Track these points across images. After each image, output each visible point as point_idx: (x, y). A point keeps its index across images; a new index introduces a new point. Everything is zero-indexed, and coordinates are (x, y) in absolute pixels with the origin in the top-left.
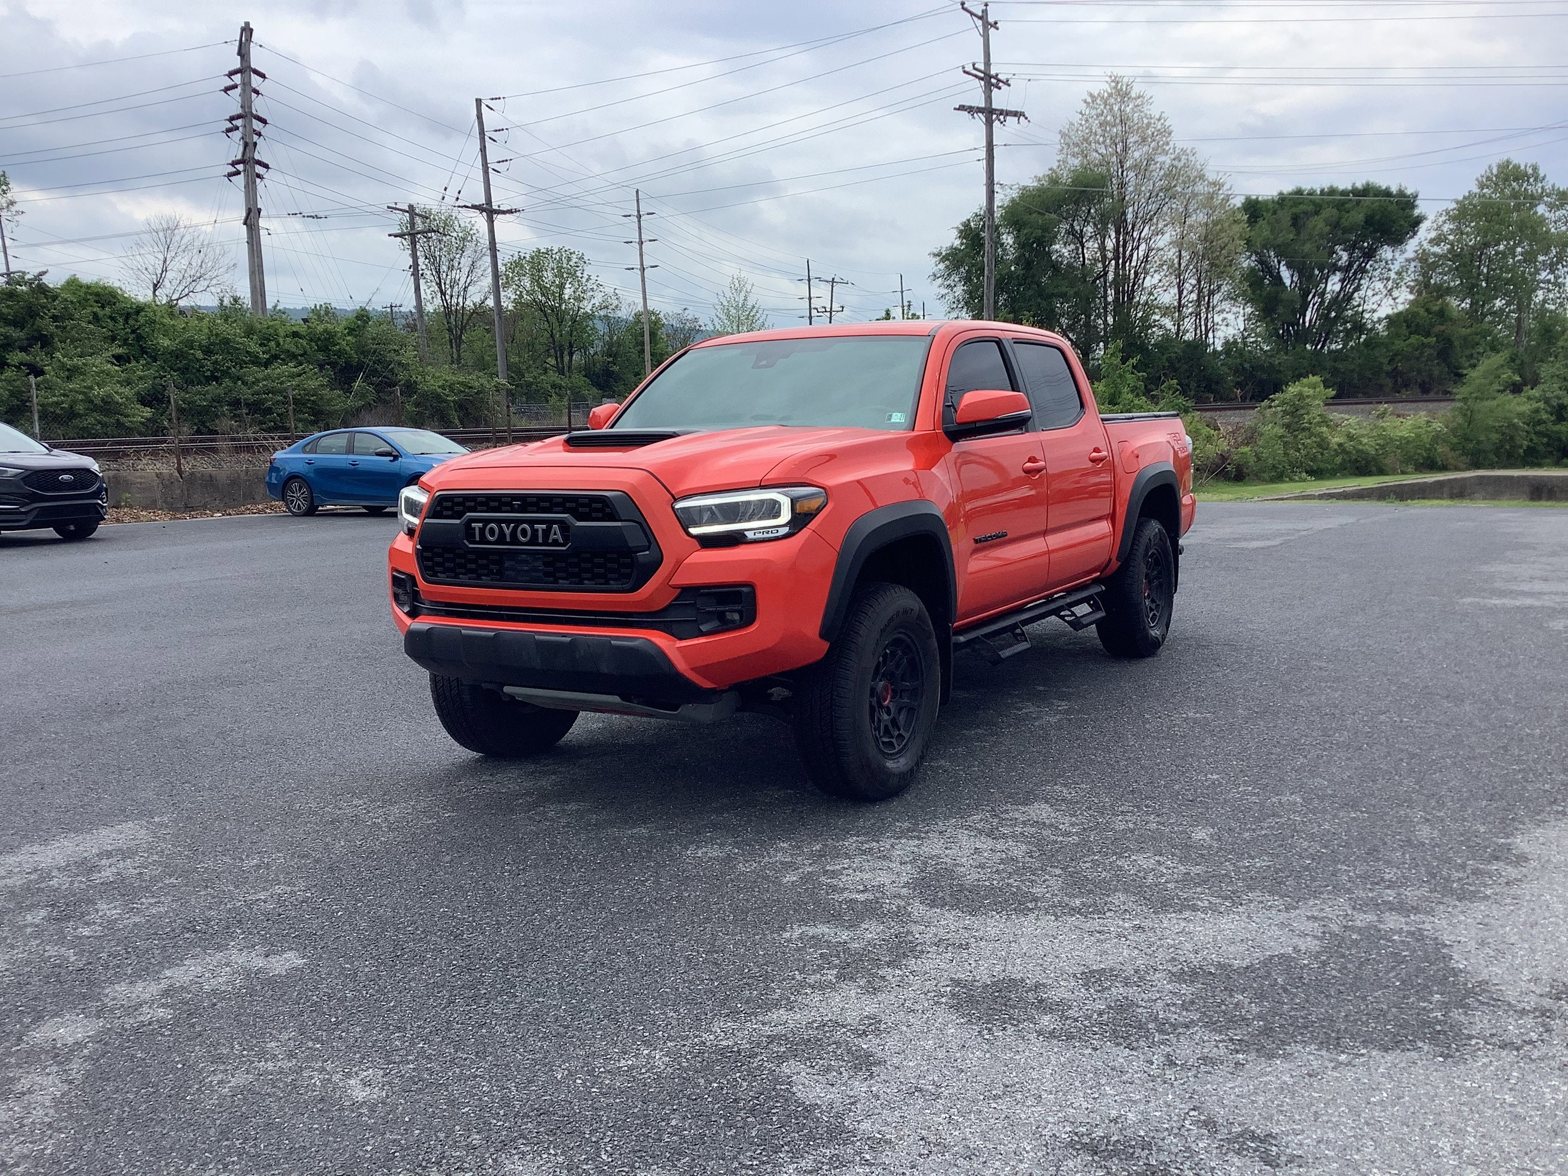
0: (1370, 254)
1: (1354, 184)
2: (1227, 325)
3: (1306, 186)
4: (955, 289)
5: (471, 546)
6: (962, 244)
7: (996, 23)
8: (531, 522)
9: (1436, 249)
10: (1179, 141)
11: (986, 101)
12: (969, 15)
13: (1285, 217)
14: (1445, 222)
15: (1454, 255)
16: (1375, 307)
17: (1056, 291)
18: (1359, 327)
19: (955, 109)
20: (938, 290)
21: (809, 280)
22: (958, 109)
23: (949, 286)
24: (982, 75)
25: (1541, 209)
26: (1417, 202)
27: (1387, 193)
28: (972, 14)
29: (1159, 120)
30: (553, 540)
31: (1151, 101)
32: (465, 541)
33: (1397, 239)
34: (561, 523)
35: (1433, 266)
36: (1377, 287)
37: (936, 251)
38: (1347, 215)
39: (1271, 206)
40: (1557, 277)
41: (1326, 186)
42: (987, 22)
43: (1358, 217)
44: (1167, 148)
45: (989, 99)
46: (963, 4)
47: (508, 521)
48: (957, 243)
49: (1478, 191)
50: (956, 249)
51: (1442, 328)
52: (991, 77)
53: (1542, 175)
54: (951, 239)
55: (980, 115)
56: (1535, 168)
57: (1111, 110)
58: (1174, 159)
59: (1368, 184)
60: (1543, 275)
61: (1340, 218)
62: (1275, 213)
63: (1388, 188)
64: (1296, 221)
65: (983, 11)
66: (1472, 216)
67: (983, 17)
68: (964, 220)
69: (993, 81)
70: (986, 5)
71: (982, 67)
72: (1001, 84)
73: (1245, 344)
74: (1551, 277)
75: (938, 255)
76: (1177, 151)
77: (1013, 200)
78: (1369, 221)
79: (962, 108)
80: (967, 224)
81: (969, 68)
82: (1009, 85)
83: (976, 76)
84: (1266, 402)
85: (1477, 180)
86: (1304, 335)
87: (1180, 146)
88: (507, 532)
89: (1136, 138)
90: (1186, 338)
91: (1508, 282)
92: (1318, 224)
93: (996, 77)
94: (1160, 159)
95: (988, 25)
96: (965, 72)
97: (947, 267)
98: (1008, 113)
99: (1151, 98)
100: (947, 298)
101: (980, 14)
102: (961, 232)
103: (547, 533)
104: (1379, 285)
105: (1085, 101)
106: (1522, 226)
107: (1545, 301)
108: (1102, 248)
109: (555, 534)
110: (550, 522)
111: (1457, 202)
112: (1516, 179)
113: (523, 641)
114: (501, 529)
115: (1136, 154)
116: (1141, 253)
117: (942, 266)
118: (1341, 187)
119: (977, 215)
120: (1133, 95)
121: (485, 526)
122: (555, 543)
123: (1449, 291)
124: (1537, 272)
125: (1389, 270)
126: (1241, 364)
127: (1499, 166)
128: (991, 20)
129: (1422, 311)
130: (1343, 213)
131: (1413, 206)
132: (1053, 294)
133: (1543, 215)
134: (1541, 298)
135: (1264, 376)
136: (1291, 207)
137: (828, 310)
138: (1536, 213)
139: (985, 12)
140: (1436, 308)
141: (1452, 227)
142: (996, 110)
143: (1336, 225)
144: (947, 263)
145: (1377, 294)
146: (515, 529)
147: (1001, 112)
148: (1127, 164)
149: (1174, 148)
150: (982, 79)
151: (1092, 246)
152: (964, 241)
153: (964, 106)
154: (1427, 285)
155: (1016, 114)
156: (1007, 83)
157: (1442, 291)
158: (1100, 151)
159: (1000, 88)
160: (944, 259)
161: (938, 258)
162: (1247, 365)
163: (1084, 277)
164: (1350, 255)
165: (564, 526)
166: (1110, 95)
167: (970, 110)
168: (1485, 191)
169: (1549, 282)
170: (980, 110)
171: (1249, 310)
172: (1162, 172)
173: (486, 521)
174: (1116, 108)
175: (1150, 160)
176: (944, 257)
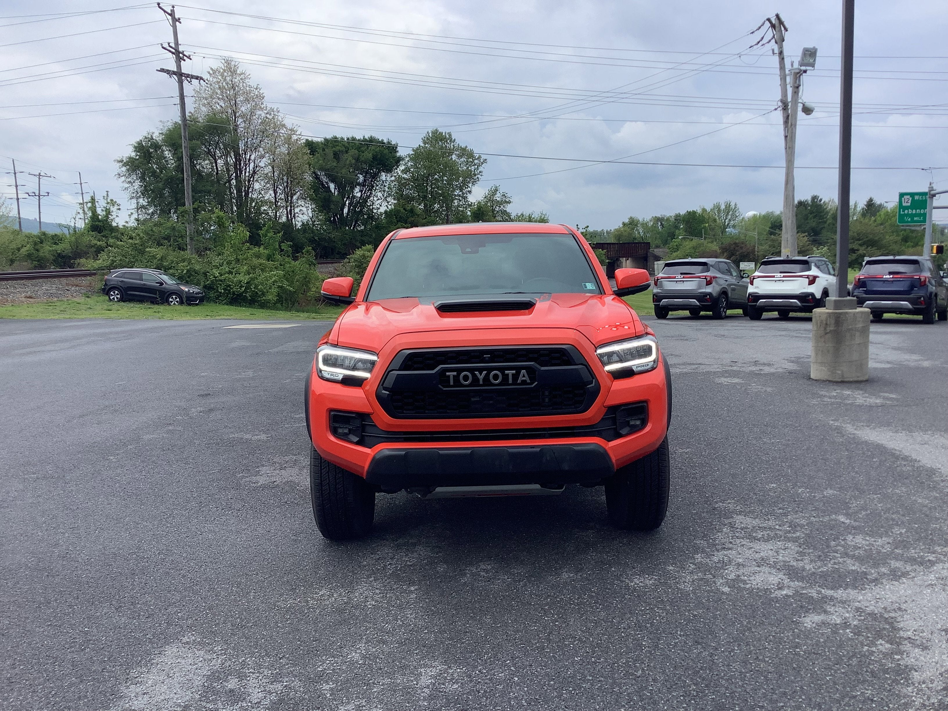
0: (375, 176)
1: (364, 137)
2: (303, 214)
3: (339, 136)
4: (134, 184)
5: (445, 389)
6: (137, 155)
7: (179, 19)
8: (502, 370)
9: (405, 176)
10: (269, 103)
11: (177, 67)
12: (163, 12)
13: (329, 152)
14: (408, 161)
15: (414, 179)
16: (379, 206)
17: (204, 188)
18: (371, 217)
19: (157, 70)
20: (122, 185)
21: (15, 173)
22: (159, 71)
23: (130, 182)
24: (174, 51)
25: (454, 157)
26: (398, 149)
27: (382, 142)
28: (165, 11)
29: (256, 89)
30: (522, 381)
31: (249, 77)
32: (440, 386)
33: (389, 170)
34: (529, 369)
35: (404, 185)
36: (379, 196)
37: (119, 159)
38: (363, 154)
39: (321, 146)
40: (463, 194)
41: (350, 136)
42: (175, 18)
43: (368, 155)
44: (262, 106)
45: (179, 66)
46: (159, 4)
47: (481, 370)
48: (133, 154)
49: (423, 145)
50: (132, 158)
51: (413, 219)
52: (179, 53)
53: (453, 139)
54: (130, 152)
55: (174, 76)
56: (450, 135)
57: (225, 80)
58: (267, 114)
59: (371, 137)
60: (457, 192)
61: (359, 155)
62: (324, 150)
63: (382, 140)
64: (336, 156)
65: (171, 11)
66: (422, 159)
67: (172, 14)
68: (138, 140)
69: (181, 55)
70: (173, 7)
71: (173, 46)
72: (185, 58)
73: (314, 225)
74: (461, 193)
75: (121, 161)
76: (268, 109)
77: (169, 130)
78: (375, 158)
79: (162, 70)
80: (140, 143)
81: (166, 45)
82: (191, 59)
83: (170, 51)
84: (346, 260)
85: (422, 139)
86: (343, 221)
87: (269, 106)
88: (481, 377)
89: (242, 98)
90: (280, 221)
91: (441, 195)
92: (348, 158)
93: (182, 53)
94: (259, 112)
95: (175, 20)
96: (163, 48)
97: (128, 170)
98: (193, 77)
99: (249, 75)
100: (129, 190)
101: (170, 12)
102: (135, 147)
103: (516, 377)
104: (380, 194)
105: (209, 73)
106: (446, 165)
107: (458, 206)
108: (227, 164)
109: (524, 376)
110: (518, 369)
111: (413, 150)
112: (441, 140)
113: (496, 454)
114: (474, 376)
115: (244, 109)
116: (251, 168)
117: (124, 169)
118: (358, 138)
119: (146, 138)
120: (238, 72)
121: (459, 375)
122: (524, 382)
123: (413, 199)
124: (454, 190)
125: (385, 186)
126: (313, 237)
127: (432, 133)
128: (177, 17)
129: (402, 209)
130: (360, 153)
131: (396, 152)
132: (202, 190)
133: (455, 160)
134: (456, 204)
135: (326, 244)
136: (332, 148)
137: (37, 194)
138: (452, 159)
139: (173, 11)
140: (409, 208)
141: (412, 164)
142: (184, 74)
143: (357, 160)
144: (128, 167)
145: (379, 199)
146: (487, 375)
147: (188, 76)
148: (238, 115)
149: (266, 107)
150: (173, 53)
151: (220, 162)
152: (138, 154)
153: (163, 69)
154: (402, 195)
155: (197, 78)
156: (189, 57)
157: (410, 199)
158: (220, 105)
159: (184, 60)
160: (125, 165)
161: (121, 164)
162: (316, 238)
163: (218, 181)
164: (365, 177)
165: (530, 370)
166: (224, 70)
167: (168, 72)
168: (427, 145)
169: (459, 196)
170: (174, 73)
171: (314, 206)
172: (260, 121)
173: (459, 371)
174: (228, 79)
175: (252, 113)
176: (125, 163)
